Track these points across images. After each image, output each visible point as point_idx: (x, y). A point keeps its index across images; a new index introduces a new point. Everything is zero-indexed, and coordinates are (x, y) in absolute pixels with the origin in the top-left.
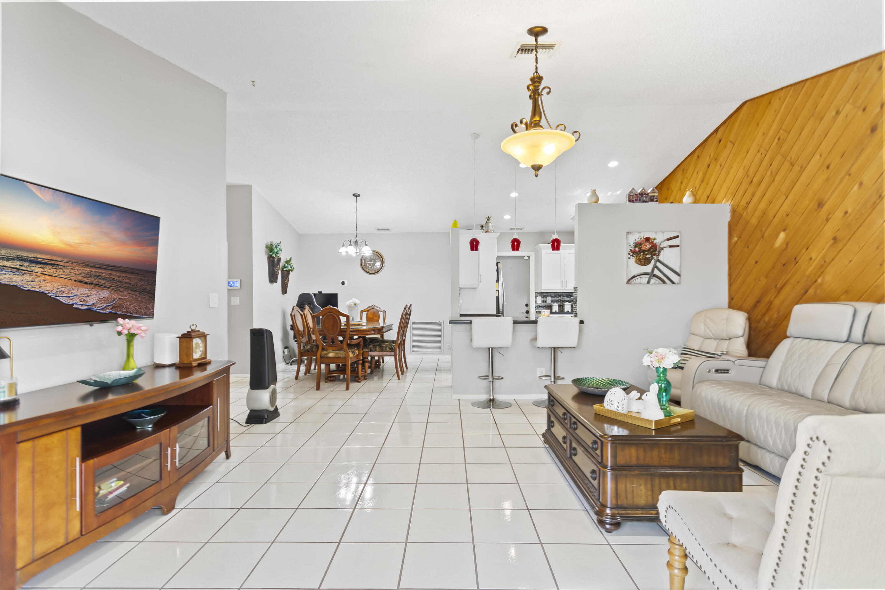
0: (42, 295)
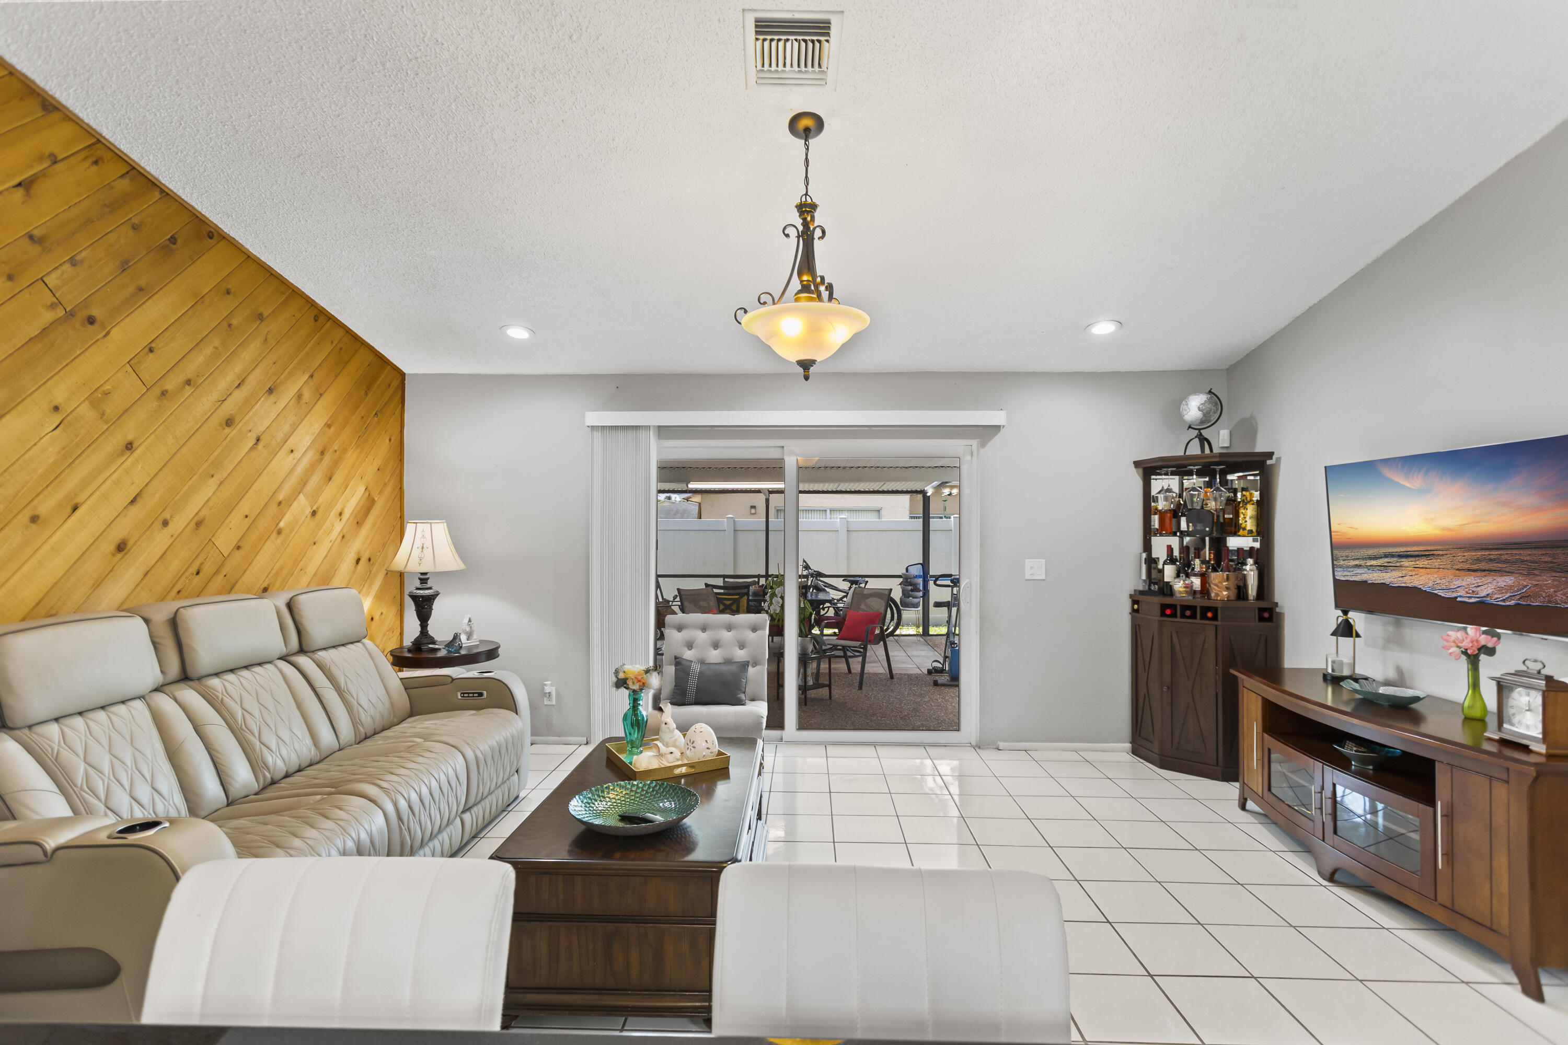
0: (1415, 589)
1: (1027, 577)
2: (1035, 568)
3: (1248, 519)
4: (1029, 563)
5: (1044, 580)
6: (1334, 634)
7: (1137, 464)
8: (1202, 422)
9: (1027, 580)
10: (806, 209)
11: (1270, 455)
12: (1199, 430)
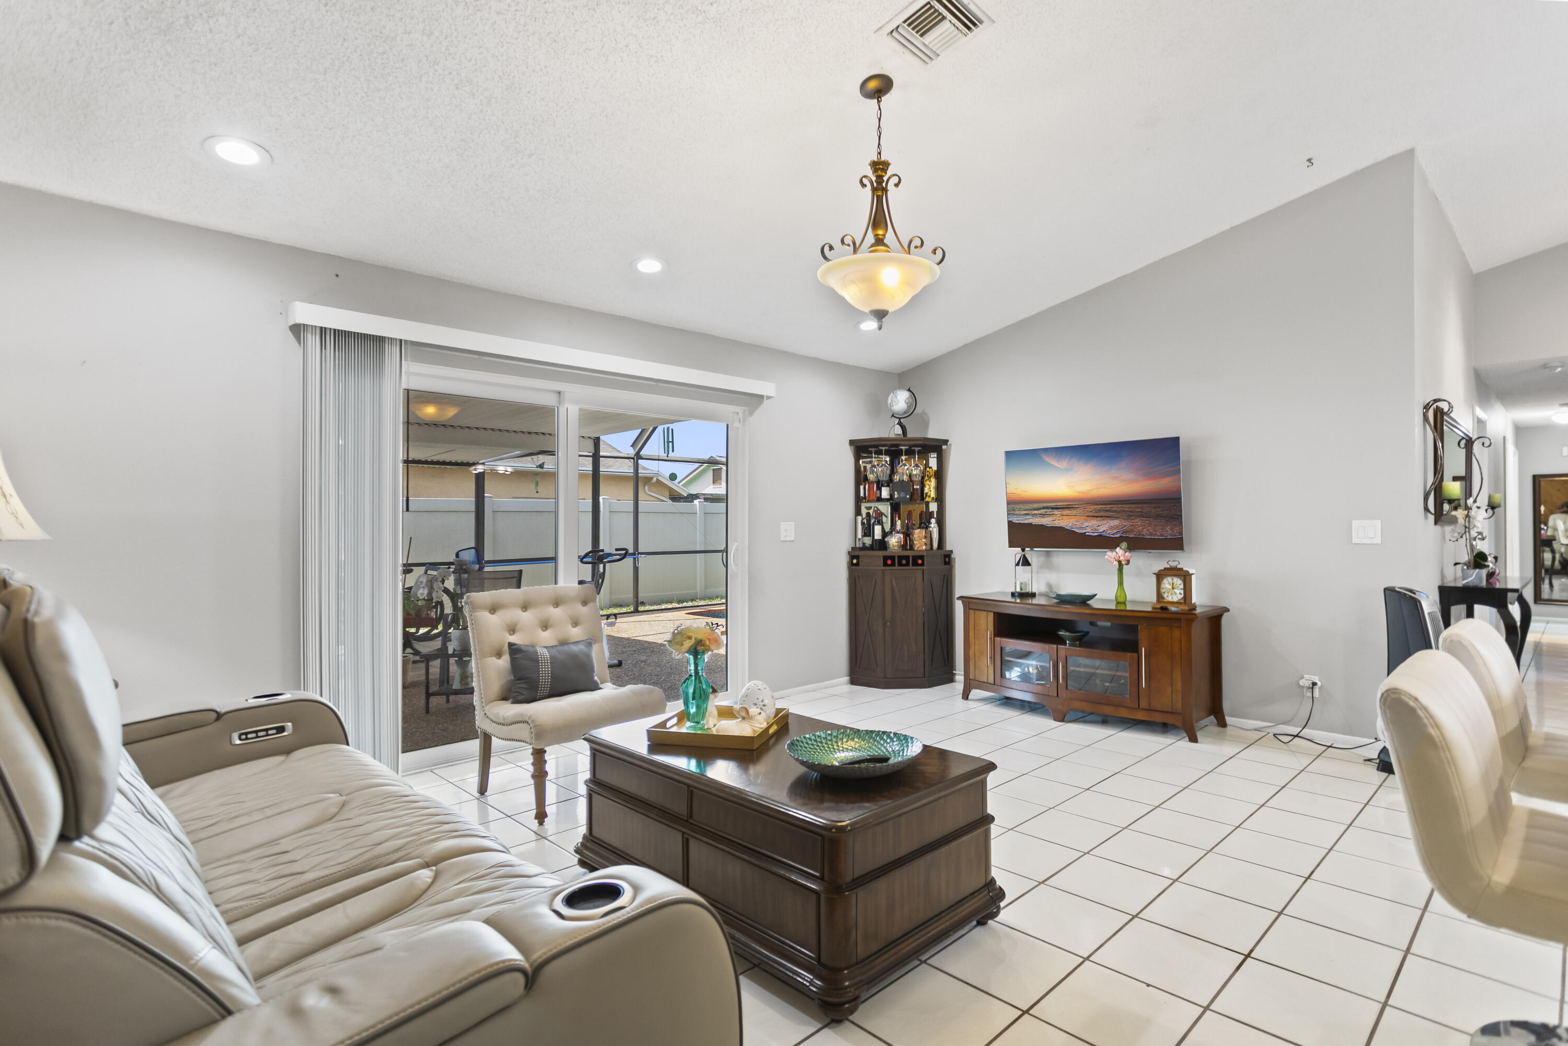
0: (1062, 529)
1: (782, 539)
2: (787, 530)
3: (932, 489)
4: (783, 525)
5: (793, 541)
6: (1017, 564)
7: (852, 442)
8: (905, 413)
9: (782, 541)
10: (879, 166)
11: (946, 442)
12: (900, 418)
